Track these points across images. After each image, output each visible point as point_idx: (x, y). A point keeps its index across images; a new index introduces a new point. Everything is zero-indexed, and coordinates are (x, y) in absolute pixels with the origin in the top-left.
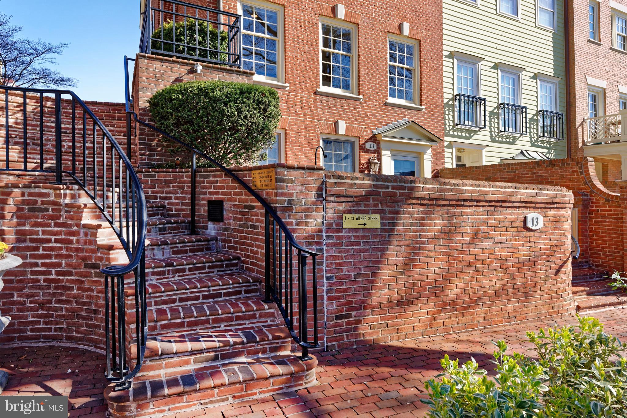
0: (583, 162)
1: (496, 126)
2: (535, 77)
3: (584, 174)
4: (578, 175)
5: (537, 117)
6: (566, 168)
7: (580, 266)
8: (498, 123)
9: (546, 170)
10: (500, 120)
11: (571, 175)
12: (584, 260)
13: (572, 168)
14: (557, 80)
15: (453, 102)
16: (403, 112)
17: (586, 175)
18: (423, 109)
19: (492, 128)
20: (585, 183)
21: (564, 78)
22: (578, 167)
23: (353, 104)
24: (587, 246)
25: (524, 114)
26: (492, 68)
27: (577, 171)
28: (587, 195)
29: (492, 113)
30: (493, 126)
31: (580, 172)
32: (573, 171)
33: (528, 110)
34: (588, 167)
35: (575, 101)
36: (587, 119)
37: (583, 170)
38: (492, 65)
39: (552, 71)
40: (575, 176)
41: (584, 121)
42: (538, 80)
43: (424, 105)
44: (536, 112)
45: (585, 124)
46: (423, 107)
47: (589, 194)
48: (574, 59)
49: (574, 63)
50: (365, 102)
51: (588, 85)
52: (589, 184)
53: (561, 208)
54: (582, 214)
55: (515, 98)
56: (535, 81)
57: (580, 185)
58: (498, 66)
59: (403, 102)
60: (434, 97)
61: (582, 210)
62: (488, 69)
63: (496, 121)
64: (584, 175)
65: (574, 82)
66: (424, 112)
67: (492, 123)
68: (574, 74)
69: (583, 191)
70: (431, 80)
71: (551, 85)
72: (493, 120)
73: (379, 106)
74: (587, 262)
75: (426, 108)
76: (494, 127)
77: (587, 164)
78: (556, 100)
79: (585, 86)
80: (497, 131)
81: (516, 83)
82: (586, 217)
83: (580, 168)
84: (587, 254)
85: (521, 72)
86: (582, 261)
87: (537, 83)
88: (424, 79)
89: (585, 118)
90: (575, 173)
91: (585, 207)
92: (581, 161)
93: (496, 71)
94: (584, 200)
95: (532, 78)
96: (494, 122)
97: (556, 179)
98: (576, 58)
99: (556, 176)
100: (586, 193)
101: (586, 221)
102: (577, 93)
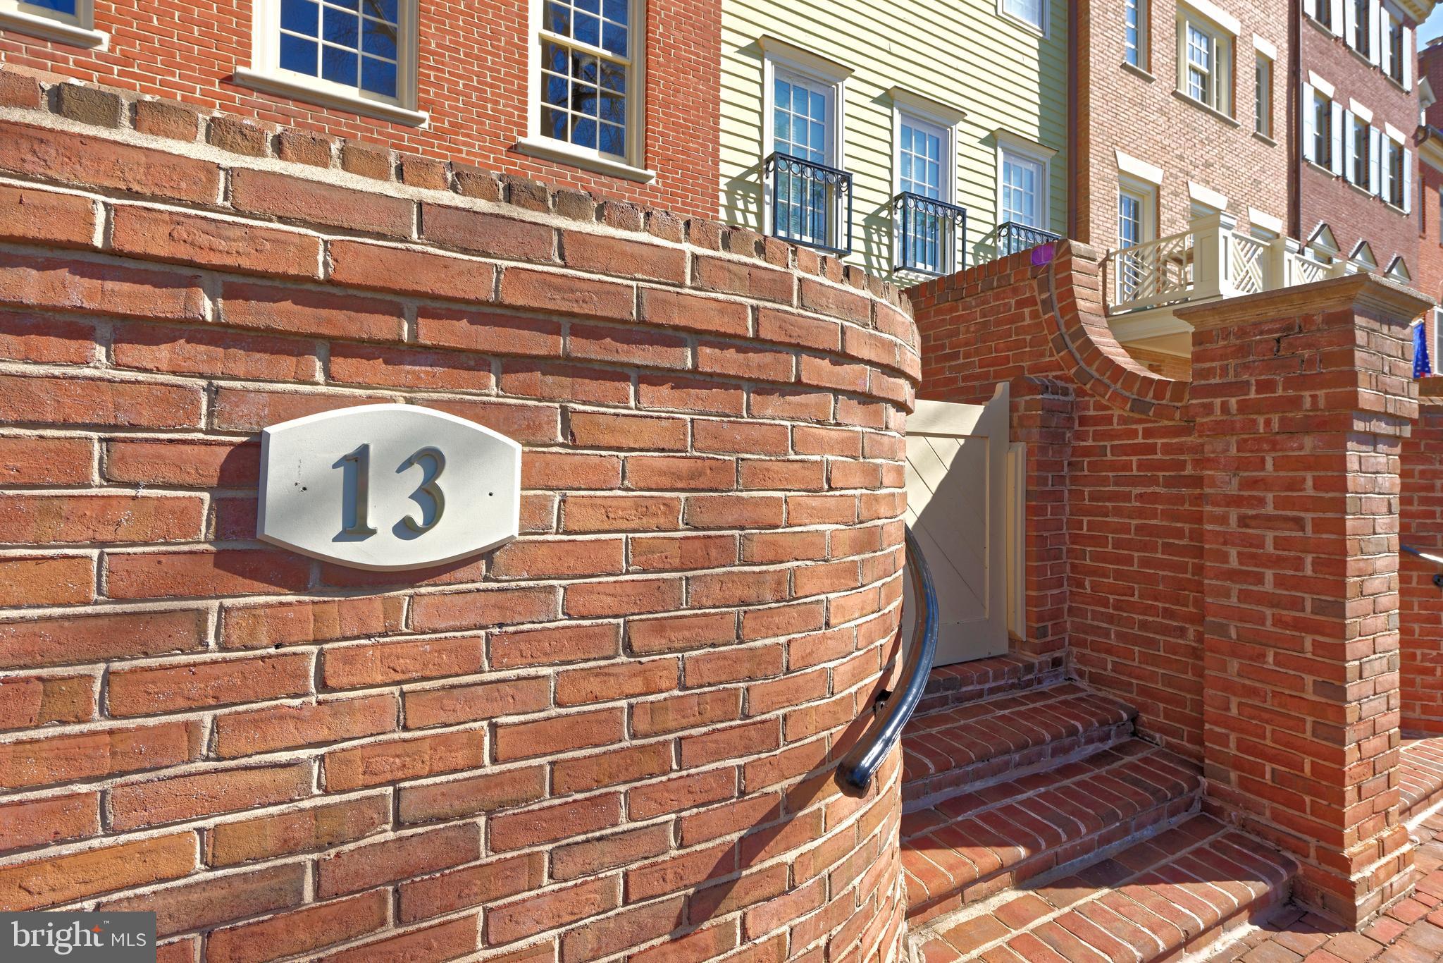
0: (1054, 262)
1: (885, 252)
2: (992, 140)
3: (1057, 306)
4: (1034, 315)
5: (995, 241)
6: (997, 298)
7: (1029, 684)
8: (890, 247)
9: (938, 312)
10: (896, 240)
11: (1012, 320)
12: (1047, 657)
13: (1015, 291)
14: (1047, 155)
15: (760, 177)
16: (581, 179)
17: (1063, 311)
18: (650, 177)
19: (874, 259)
20: (1061, 345)
21: (1064, 153)
22: (1035, 283)
23: (391, 136)
24: (1059, 599)
25: (959, 231)
26: (876, 100)
27: (1031, 301)
28: (1065, 392)
29: (872, 219)
30: (876, 252)
31: (1044, 302)
32: (1021, 304)
33: (968, 220)
34: (1070, 278)
35: (1088, 207)
36: (1115, 254)
37: (1055, 292)
38: (877, 93)
39: (1036, 132)
40: (1028, 321)
41: (1108, 258)
42: (999, 150)
43: (655, 168)
44: (991, 228)
45: (1110, 265)
46: (650, 172)
47: (1071, 387)
48: (1087, 105)
49: (1088, 115)
50: (439, 134)
51: (1121, 172)
52: (1073, 347)
53: (764, 387)
54: (1041, 466)
55: (940, 189)
56: (992, 151)
57: (1042, 355)
58: (892, 99)
59: (592, 154)
60: (689, 149)
61: (1043, 449)
62: (866, 102)
63: (885, 240)
64: (1056, 313)
65: (1088, 161)
66: (652, 188)
67: (874, 246)
68: (1088, 141)
69: (1051, 374)
70: (680, 99)
71: (1031, 167)
72: (875, 238)
73: (492, 151)
74: (1056, 663)
75: (659, 176)
76: (879, 256)
77: (1068, 265)
78: (1044, 203)
79: (1113, 174)
80: (885, 265)
81: (941, 150)
82: (1060, 480)
83: (1044, 286)
84: (1059, 629)
85: (956, 123)
86: (1036, 659)
87: (995, 156)
88: (657, 92)
89: (1112, 250)
90: (1027, 311)
91: (1053, 437)
92: (1049, 257)
93: (887, 111)
94: (1050, 410)
95: (983, 141)
96: (879, 243)
97: (967, 344)
98: (1093, 103)
99: (968, 331)
100: (1060, 383)
101: (1057, 497)
102: (1092, 188)
